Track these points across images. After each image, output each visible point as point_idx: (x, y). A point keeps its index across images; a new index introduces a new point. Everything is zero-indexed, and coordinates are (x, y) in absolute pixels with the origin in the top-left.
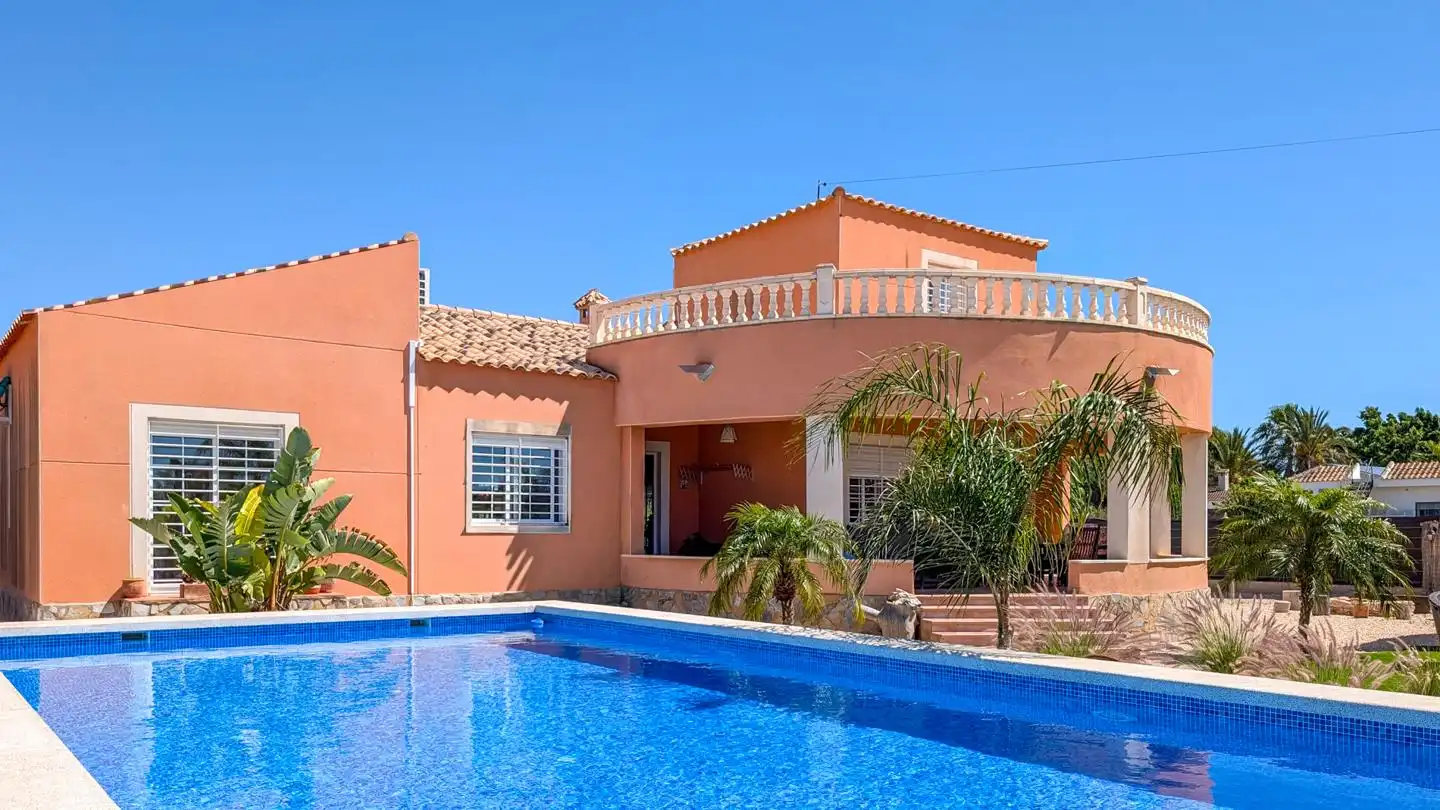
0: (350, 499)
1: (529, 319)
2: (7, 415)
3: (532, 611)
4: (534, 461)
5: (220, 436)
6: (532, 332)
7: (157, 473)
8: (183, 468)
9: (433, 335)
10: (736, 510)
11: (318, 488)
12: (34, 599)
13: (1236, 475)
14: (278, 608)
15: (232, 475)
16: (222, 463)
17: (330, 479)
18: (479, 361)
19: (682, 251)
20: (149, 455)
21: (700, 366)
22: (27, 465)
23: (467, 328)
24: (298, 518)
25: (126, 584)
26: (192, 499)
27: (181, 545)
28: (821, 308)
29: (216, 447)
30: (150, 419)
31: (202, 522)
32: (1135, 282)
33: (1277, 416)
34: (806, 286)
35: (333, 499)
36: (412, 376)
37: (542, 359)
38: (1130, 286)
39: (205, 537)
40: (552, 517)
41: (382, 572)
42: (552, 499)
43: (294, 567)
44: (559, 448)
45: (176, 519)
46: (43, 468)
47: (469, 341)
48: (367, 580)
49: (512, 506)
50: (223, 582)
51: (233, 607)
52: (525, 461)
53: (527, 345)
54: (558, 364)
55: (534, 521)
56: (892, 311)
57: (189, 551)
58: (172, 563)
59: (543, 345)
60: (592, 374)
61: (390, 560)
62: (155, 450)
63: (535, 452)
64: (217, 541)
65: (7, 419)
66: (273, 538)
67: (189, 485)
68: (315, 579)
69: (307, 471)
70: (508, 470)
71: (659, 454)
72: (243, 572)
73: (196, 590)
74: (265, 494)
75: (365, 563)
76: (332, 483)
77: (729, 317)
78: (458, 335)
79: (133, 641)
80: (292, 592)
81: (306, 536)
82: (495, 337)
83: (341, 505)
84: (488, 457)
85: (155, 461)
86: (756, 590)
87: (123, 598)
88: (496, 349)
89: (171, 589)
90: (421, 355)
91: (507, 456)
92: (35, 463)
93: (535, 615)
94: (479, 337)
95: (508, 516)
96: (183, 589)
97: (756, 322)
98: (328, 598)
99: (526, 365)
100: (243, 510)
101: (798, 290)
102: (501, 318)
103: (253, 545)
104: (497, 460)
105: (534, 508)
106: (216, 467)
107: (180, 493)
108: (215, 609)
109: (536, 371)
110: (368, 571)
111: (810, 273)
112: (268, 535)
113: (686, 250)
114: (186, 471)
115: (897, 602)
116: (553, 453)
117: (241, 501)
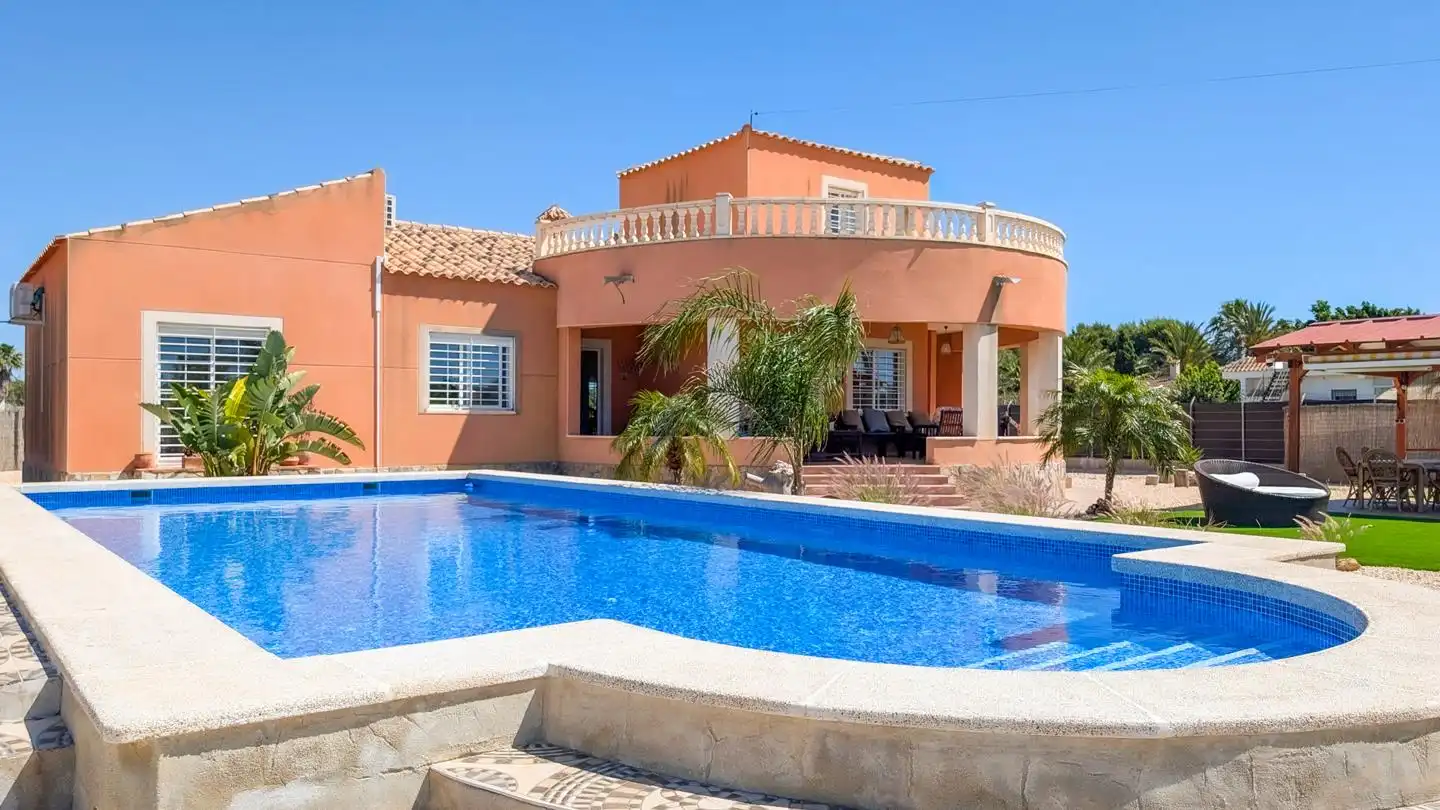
0: (319, 388)
1: (491, 232)
2: (41, 319)
3: (465, 477)
4: (484, 357)
5: (216, 337)
6: (492, 245)
7: (164, 367)
8: (186, 363)
9: (401, 249)
10: (637, 397)
11: (292, 380)
12: (62, 470)
13: (1188, 366)
14: (258, 474)
15: (225, 368)
16: (218, 359)
17: (304, 372)
18: (436, 272)
19: (625, 174)
20: (158, 352)
21: (622, 277)
22: (58, 361)
23: (434, 242)
24: (275, 402)
25: (138, 457)
26: (190, 387)
27: (181, 424)
28: (718, 229)
29: (213, 346)
30: (159, 323)
31: (197, 406)
32: (984, 206)
33: (1228, 310)
34: (707, 210)
35: (305, 387)
36: (378, 286)
37: (493, 271)
38: (979, 209)
39: (200, 418)
40: (500, 404)
41: (344, 446)
42: (500, 389)
43: (272, 441)
44: (505, 345)
45: (177, 404)
46: (69, 361)
47: (433, 255)
48: (332, 452)
49: (465, 394)
50: (214, 452)
51: (222, 473)
52: (476, 357)
53: (484, 257)
54: (507, 274)
55: (484, 407)
56: (777, 232)
57: (188, 429)
58: (175, 441)
59: (499, 257)
60: (534, 283)
61: (350, 436)
62: (163, 348)
63: (485, 348)
64: (207, 421)
65: (40, 322)
66: (255, 418)
67: (190, 377)
68: (288, 452)
69: (282, 366)
70: (461, 364)
71: (602, 350)
72: (228, 445)
73: (196, 462)
74: (248, 384)
75: (330, 439)
76: (304, 375)
77: (646, 236)
78: (423, 249)
79: (140, 497)
80: (271, 462)
81: (282, 417)
82: (456, 250)
83: (310, 393)
84: (442, 353)
85: (163, 357)
86: (648, 460)
87: (136, 466)
88: (455, 261)
89: (175, 461)
90: (387, 269)
91: (461, 352)
92: (64, 360)
93: (467, 480)
94: (442, 251)
95: (461, 403)
96: (184, 461)
97: (668, 241)
98: (305, 469)
99: (477, 276)
100: (231, 396)
101: (701, 215)
102: (465, 233)
103: (240, 424)
104: (451, 355)
105: (485, 396)
106: (213, 362)
107: (183, 384)
108: (208, 474)
109: (485, 281)
110: (333, 445)
111: (710, 201)
112: (252, 416)
113: (628, 173)
114: (189, 366)
115: (776, 472)
116: (501, 350)
117: (229, 389)
